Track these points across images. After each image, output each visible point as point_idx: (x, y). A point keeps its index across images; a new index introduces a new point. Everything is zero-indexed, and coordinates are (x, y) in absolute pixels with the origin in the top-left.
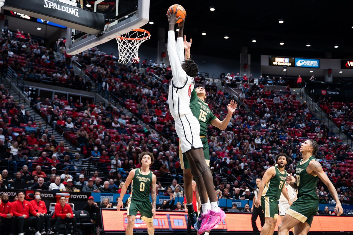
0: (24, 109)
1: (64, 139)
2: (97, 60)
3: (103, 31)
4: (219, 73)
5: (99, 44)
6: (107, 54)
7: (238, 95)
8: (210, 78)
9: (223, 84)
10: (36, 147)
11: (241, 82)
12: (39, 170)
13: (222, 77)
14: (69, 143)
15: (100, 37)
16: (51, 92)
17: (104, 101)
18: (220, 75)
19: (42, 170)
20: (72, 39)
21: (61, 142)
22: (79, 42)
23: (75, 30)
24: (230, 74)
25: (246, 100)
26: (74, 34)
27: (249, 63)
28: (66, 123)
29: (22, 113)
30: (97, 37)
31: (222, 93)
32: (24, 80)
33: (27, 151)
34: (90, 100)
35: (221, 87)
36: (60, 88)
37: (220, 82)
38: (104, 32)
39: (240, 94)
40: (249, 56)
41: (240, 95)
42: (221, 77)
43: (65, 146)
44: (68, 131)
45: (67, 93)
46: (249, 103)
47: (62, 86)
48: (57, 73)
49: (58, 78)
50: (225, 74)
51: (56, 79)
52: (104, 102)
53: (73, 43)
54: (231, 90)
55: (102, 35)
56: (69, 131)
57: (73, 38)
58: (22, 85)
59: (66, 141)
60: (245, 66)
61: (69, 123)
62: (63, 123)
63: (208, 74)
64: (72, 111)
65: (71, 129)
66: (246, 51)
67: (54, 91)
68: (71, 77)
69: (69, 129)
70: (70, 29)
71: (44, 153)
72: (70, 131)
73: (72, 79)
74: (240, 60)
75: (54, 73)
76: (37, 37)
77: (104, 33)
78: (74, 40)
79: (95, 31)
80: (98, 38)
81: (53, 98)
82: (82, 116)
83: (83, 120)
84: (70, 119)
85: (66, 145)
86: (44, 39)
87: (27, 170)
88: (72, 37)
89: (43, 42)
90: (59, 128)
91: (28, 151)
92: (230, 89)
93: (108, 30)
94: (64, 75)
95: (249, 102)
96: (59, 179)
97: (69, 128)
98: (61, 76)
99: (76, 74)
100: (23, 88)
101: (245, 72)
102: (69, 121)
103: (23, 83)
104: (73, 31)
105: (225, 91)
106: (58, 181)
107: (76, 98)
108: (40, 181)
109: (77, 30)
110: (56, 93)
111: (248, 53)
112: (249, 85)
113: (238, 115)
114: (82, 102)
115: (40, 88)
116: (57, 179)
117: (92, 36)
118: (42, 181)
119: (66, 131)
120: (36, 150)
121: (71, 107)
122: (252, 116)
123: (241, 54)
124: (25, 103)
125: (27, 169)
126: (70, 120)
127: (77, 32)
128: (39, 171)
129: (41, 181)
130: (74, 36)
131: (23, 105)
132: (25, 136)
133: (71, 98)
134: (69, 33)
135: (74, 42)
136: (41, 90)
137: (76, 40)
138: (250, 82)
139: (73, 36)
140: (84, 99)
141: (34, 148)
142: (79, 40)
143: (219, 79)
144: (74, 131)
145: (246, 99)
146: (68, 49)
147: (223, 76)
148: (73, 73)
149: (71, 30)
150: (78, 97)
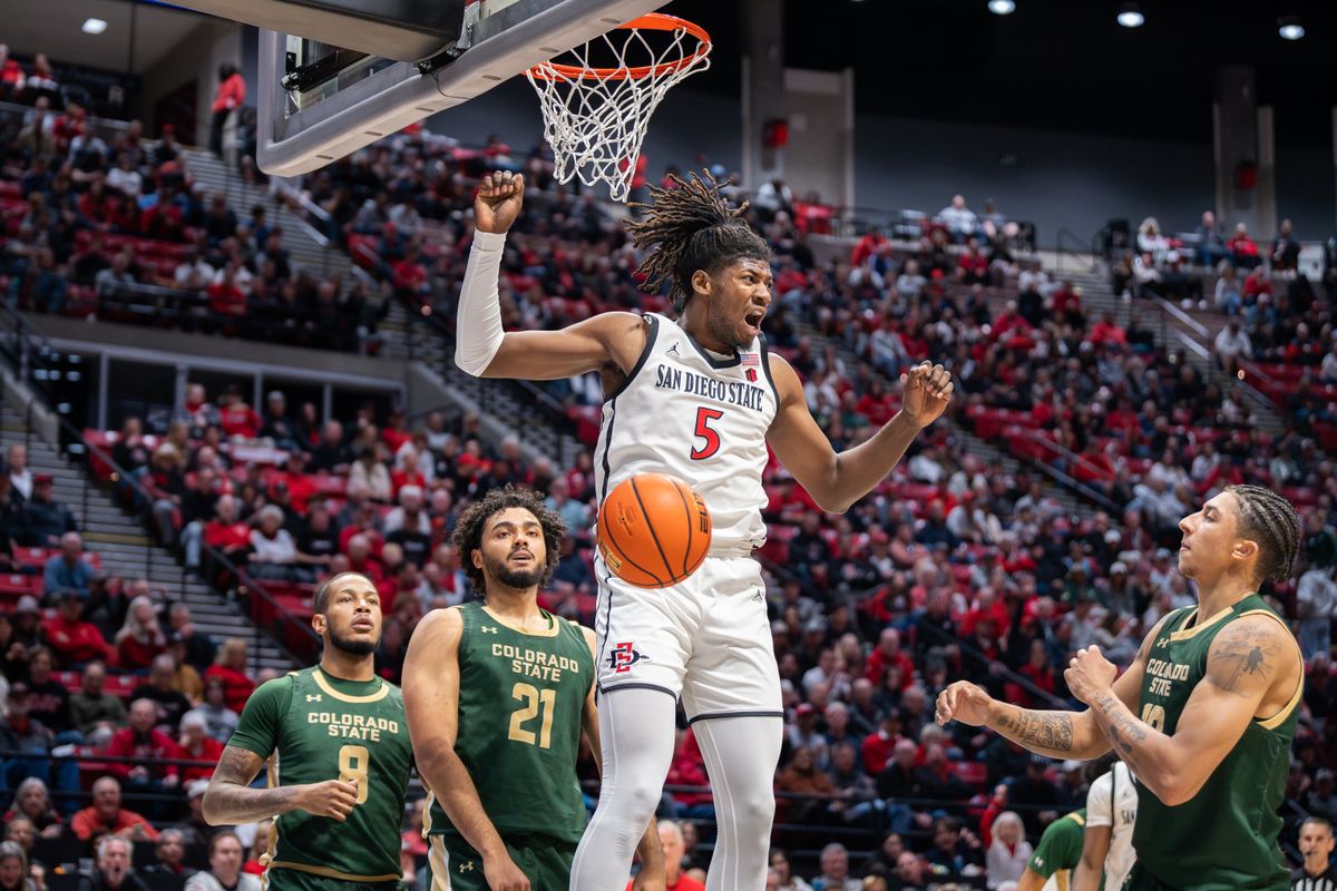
0: (28, 465)
1: (245, 625)
2: (413, 181)
3: (457, 37)
4: (1092, 224)
5: (437, 109)
6: (464, 146)
7: (1209, 343)
8: (1047, 250)
9: (1121, 282)
10: (91, 678)
11: (1223, 266)
12: (109, 803)
13: (1115, 241)
14: (271, 647)
15: (442, 73)
16: (169, 373)
17: (455, 405)
18: (1102, 233)
19: (127, 804)
20: (289, 86)
21: (231, 642)
22: (328, 103)
23: (305, 43)
24: (1161, 224)
25: (1256, 370)
26: (299, 63)
27: (1268, 156)
28: (255, 537)
29: (16, 493)
30: (423, 71)
31: (1119, 332)
32: (22, 306)
33: (50, 703)
34: (383, 406)
35: (1108, 302)
36: (216, 341)
37: (1104, 270)
38: (460, 45)
39: (1218, 331)
40: (1266, 117)
41: (1222, 340)
42: (1108, 243)
43: (252, 661)
44: (267, 577)
45: (256, 369)
46: (1278, 386)
47: (229, 335)
48: (193, 263)
49: (200, 289)
50: (1132, 227)
51: (190, 296)
52: (454, 414)
53: (293, 109)
54: (1166, 317)
55: (451, 59)
56: (270, 582)
57: (292, 82)
58: (14, 336)
59: (258, 636)
60: (1245, 178)
61: (270, 536)
62: (236, 538)
63: (1033, 229)
64: (283, 467)
65: (282, 571)
66: (1246, 91)
67: (183, 362)
68: (269, 282)
69: (271, 570)
70: (275, 34)
71: (144, 706)
72: (276, 578)
73: (275, 289)
74: (1209, 140)
75: (182, 259)
76: (84, 69)
77: (462, 51)
78: (298, 94)
79: (411, 41)
80: (430, 78)
81: (180, 400)
82: (339, 495)
83: (345, 514)
84: (271, 513)
85: (258, 657)
86: (123, 79)
87: (42, 806)
88: (285, 79)
89: (116, 94)
90: (219, 567)
91: (58, 700)
92: (1163, 309)
93: (481, 29)
94: (236, 270)
95: (1276, 377)
96: (236, 851)
97: (268, 563)
98: (218, 278)
99: (295, 266)
100: (18, 349)
101: (1243, 205)
102: (270, 527)
103: (19, 327)
104: (294, 45)
105: (1133, 323)
106: (231, 863)
107: (301, 393)
108: (113, 854)
109: (315, 37)
110: (195, 376)
111: (1260, 100)
112: (1274, 282)
113: (1216, 458)
114: (336, 416)
115: (109, 351)
116: (226, 851)
117: (402, 67)
118: (123, 855)
119: (253, 583)
120: (93, 695)
121: (280, 448)
122: (1294, 454)
123: (1216, 109)
124: (33, 437)
125: (44, 798)
126: (272, 518)
127: (312, 52)
128: (108, 809)
129: (118, 858)
130: (299, 70)
131: (20, 449)
132: (37, 617)
133: (276, 396)
134: (270, 58)
135: (298, 104)
136: (115, 364)
137: (310, 94)
138: (1276, 265)
139: (295, 76)
140: (349, 402)
141: (85, 681)
142: (329, 93)
143: (1095, 253)
144: (298, 580)
145: (1259, 359)
146: (270, 145)
147: (1118, 238)
148: (280, 259)
149: (282, 42)
150: (312, 391)
